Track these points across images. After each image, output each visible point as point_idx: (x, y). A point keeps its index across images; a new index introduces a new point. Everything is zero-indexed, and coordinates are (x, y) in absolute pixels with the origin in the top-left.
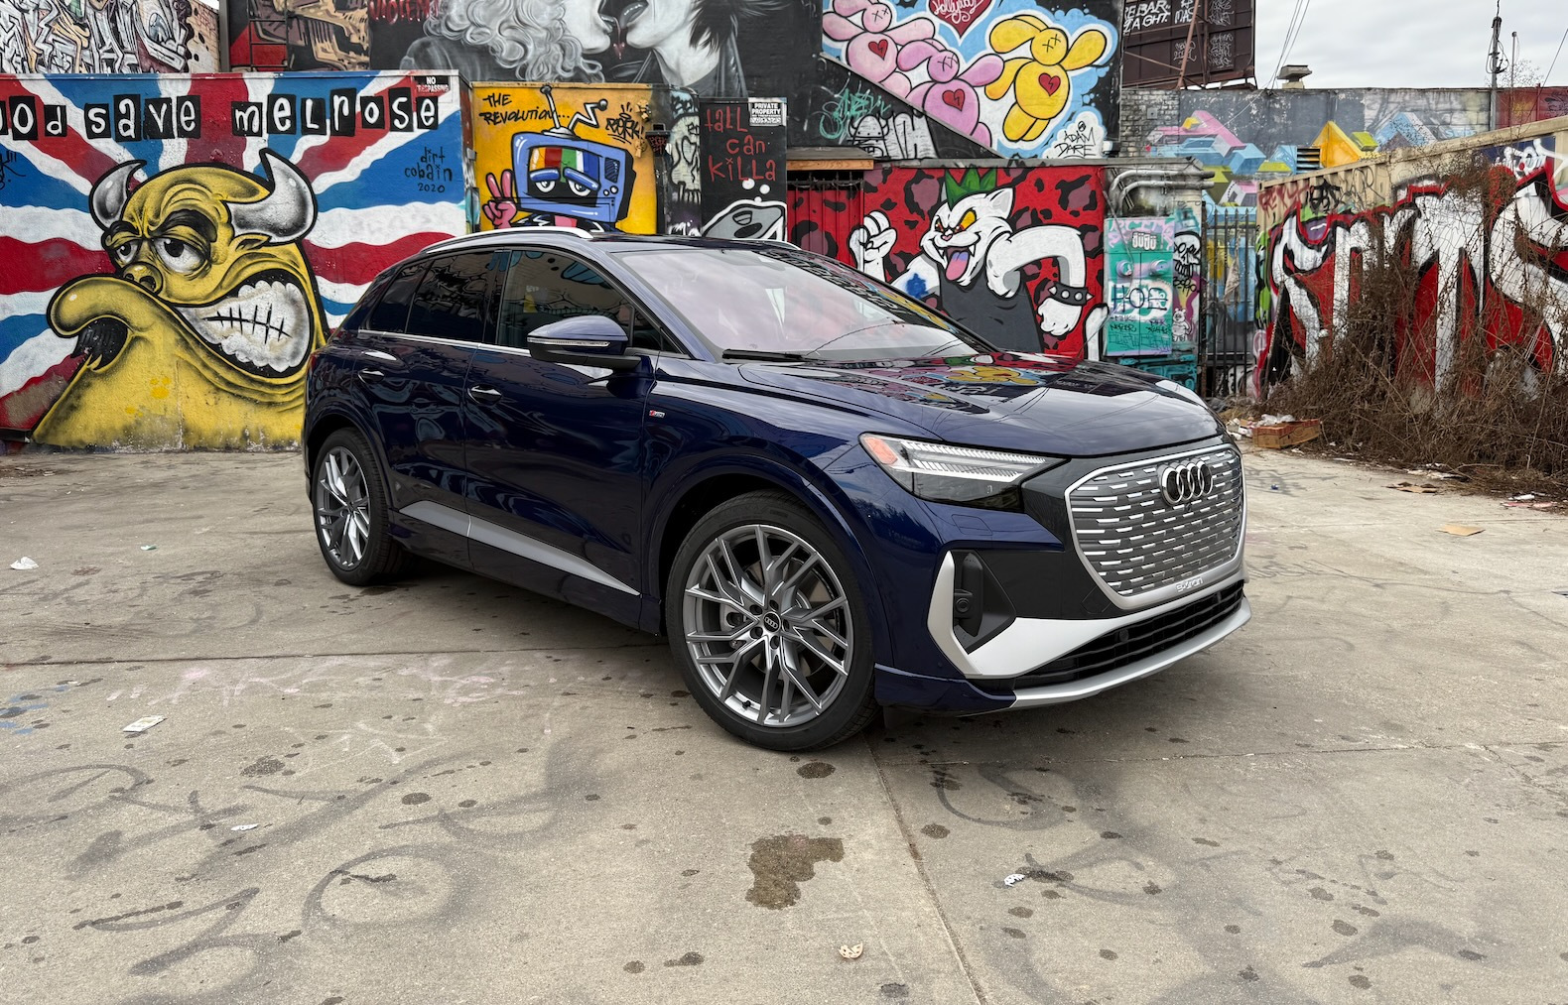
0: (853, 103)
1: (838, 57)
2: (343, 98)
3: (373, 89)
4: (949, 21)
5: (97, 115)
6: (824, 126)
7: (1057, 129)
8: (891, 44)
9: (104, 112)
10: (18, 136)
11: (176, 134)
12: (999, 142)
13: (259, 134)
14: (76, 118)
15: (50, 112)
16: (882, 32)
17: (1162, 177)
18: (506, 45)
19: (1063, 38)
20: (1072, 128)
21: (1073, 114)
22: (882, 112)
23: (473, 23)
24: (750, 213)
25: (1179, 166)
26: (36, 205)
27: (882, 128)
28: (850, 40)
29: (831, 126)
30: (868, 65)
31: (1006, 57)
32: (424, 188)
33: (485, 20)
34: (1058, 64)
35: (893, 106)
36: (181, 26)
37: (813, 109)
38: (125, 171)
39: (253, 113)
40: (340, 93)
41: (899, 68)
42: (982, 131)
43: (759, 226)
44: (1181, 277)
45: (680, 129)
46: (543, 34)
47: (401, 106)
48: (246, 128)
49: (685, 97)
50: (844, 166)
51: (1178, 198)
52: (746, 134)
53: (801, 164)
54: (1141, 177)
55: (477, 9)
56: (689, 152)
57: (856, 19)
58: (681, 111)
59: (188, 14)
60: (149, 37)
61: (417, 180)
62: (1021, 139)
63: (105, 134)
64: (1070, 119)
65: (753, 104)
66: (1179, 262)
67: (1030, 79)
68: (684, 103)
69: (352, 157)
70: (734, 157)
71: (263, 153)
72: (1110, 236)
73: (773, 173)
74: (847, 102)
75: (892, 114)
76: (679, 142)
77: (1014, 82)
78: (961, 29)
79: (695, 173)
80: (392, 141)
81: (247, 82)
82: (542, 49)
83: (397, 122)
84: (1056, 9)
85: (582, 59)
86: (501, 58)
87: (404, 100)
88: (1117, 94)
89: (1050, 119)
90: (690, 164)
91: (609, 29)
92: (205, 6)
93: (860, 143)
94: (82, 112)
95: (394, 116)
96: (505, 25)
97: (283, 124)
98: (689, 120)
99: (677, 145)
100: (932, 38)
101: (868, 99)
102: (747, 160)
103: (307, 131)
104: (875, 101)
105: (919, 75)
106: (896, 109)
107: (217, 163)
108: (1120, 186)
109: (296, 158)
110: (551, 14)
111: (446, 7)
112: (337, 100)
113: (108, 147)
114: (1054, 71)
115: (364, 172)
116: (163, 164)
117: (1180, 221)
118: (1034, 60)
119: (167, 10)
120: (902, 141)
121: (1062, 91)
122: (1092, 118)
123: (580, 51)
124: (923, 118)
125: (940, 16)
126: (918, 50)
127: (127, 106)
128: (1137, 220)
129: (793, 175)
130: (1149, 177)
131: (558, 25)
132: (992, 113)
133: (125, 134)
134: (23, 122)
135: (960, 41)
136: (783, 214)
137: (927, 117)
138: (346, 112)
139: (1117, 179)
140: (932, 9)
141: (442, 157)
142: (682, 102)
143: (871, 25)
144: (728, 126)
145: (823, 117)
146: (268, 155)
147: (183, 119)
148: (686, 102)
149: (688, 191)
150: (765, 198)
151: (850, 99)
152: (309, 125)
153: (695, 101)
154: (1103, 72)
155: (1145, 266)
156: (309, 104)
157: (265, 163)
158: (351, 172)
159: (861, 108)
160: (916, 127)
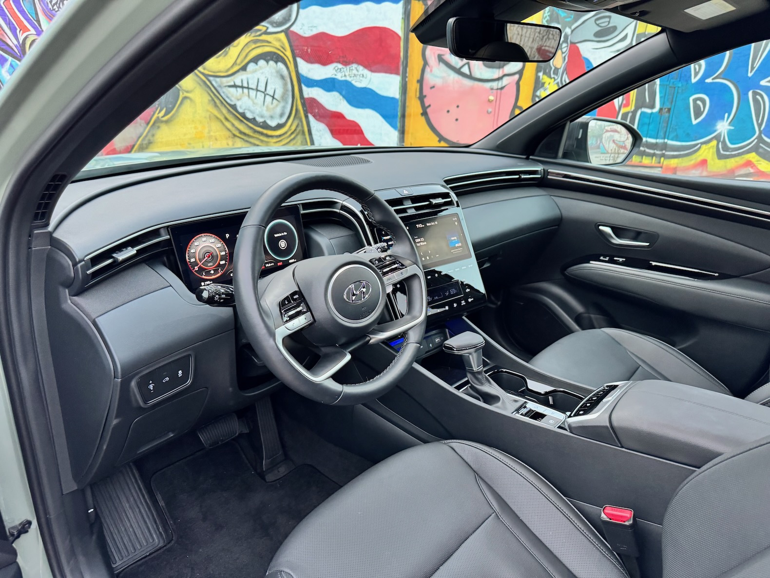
24: (610, 17)
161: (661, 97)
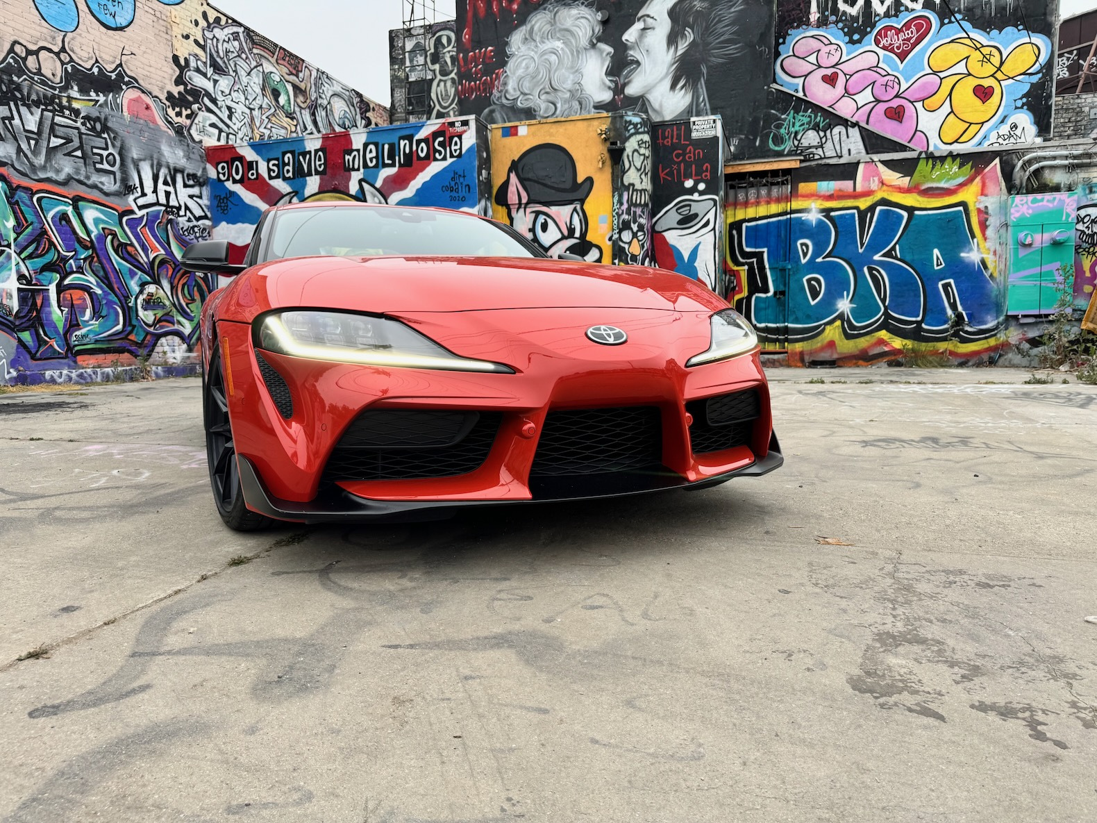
0: (797, 121)
1: (797, 91)
2: (406, 141)
3: (422, 134)
4: (892, 51)
5: (274, 165)
6: (773, 141)
7: (990, 130)
8: (841, 74)
9: (276, 162)
10: (235, 181)
11: (313, 173)
12: (935, 146)
13: (358, 170)
14: (263, 168)
15: (250, 165)
16: (833, 67)
17: (1066, 157)
18: (543, 106)
19: (995, 52)
20: (1005, 129)
21: (1005, 117)
22: (821, 126)
23: (522, 93)
24: (690, 206)
25: (1085, 146)
26: (243, 223)
27: (821, 139)
28: (806, 76)
29: (779, 140)
30: (821, 94)
31: (942, 75)
32: (453, 199)
33: (530, 89)
34: (992, 76)
35: (830, 120)
36: (362, 118)
37: (764, 128)
38: (287, 198)
39: (355, 156)
40: (404, 138)
41: (847, 93)
42: (920, 137)
43: (696, 215)
44: (1085, 245)
45: (631, 144)
46: (568, 95)
47: (442, 144)
48: (351, 166)
49: (636, 120)
50: (775, 166)
51: (1086, 175)
52: (688, 145)
53: (740, 168)
54: (1045, 158)
55: (525, 83)
56: (638, 161)
57: (812, 59)
58: (632, 131)
59: (368, 110)
60: (339, 125)
61: (448, 194)
62: (956, 141)
63: (277, 177)
64: (1002, 122)
65: (694, 122)
66: (1083, 232)
67: (965, 92)
68: (635, 125)
69: (410, 181)
70: (679, 163)
71: (360, 181)
72: (1012, 211)
73: (708, 174)
74: (792, 120)
75: (830, 127)
76: (630, 154)
77: (950, 95)
78: (902, 56)
79: (643, 176)
80: (435, 168)
81: (352, 136)
82: (566, 106)
83: (437, 155)
84: (991, 30)
85: (593, 110)
86: (539, 116)
87: (441, 139)
88: (1050, 96)
89: (983, 123)
90: (638, 170)
91: (612, 85)
92: (380, 105)
93: (802, 151)
94: (266, 164)
95: (436, 151)
96: (543, 92)
97: (371, 161)
98: (639, 137)
99: (628, 156)
100: (877, 67)
101: (810, 117)
102: (688, 165)
103: (385, 165)
104: (816, 117)
105: (865, 97)
106: (832, 122)
107: (335, 190)
108: (1023, 168)
109: (378, 184)
110: (573, 80)
111: (505, 84)
112: (402, 143)
113: (280, 185)
114: (986, 83)
115: (418, 191)
116: (307, 193)
117: (1086, 195)
118: (970, 74)
119: (352, 108)
120: (838, 148)
121: (995, 98)
122: (1025, 120)
123: (592, 104)
124: (857, 128)
125: (884, 48)
126: (864, 77)
127: (289, 158)
128: (1039, 196)
129: (729, 177)
130: (1054, 158)
131: (578, 87)
132: (929, 122)
133: (287, 176)
134: (237, 173)
135: (901, 66)
136: (715, 204)
137: (859, 127)
138: (407, 151)
139: (1021, 161)
140: (877, 43)
141: (464, 176)
142: (633, 124)
143: (823, 62)
144: (674, 141)
145: (772, 134)
146: (364, 184)
147: (318, 163)
148: (637, 124)
149: (637, 190)
150: (701, 193)
151: (794, 118)
152: (387, 161)
153: (644, 123)
154: (1035, 79)
155: (1047, 236)
156: (386, 147)
157: (361, 188)
158: (409, 192)
159: (803, 124)
160: (850, 134)
161: (773, 281)
